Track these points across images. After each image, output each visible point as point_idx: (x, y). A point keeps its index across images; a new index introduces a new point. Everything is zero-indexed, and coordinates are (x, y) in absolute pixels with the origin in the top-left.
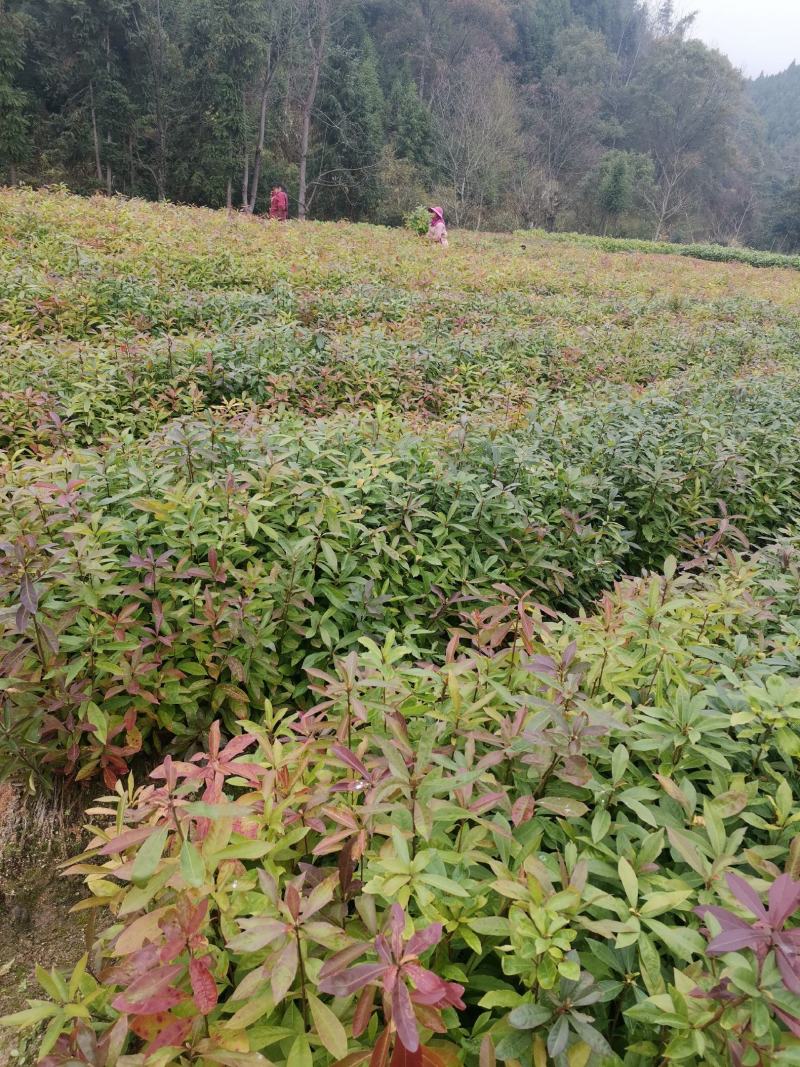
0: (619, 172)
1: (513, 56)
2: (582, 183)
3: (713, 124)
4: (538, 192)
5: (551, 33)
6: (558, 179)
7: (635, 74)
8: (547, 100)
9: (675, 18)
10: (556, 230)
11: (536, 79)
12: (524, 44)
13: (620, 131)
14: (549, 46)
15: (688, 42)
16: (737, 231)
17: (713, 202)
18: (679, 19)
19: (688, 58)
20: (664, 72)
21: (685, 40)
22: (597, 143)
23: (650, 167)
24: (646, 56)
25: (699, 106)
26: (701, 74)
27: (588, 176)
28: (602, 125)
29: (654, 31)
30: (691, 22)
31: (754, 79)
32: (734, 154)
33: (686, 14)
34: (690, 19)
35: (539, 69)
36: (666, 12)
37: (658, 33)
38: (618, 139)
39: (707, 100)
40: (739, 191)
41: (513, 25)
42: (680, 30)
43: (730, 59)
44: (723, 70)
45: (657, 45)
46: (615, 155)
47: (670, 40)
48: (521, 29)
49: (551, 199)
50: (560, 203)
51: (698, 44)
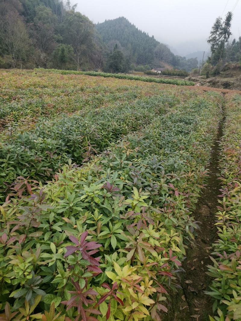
0: (63, 50)
1: (22, 14)
2: (53, 54)
3: (87, 37)
4: (39, 56)
5: (34, 7)
6: (45, 52)
7: (63, 21)
8: (36, 28)
9: (72, 5)
10: (48, 68)
11: (32, 21)
12: (26, 10)
13: (61, 38)
14: (34, 11)
15: (76, 12)
16: (100, 67)
17: (92, 59)
18: (72, 6)
19: (77, 17)
20: (71, 21)
21: (75, 12)
22: (55, 41)
23: (72, 49)
24: (65, 16)
25: (83, 31)
26: (82, 22)
27: (54, 52)
28: (56, 36)
29: (66, 9)
30: (76, 6)
31: (97, 24)
32: (95, 45)
33: (74, 4)
34: (76, 5)
35: (33, 18)
36: (68, 3)
37: (67, 9)
38: (61, 40)
39: (84, 30)
40: (98, 56)
41: (21, 4)
42: (74, 9)
43: (89, 18)
44: (87, 21)
45: (67, 13)
46: (61, 45)
47: (71, 12)
48: (24, 5)
49: (44, 58)
50: (47, 60)
51: (79, 13)
